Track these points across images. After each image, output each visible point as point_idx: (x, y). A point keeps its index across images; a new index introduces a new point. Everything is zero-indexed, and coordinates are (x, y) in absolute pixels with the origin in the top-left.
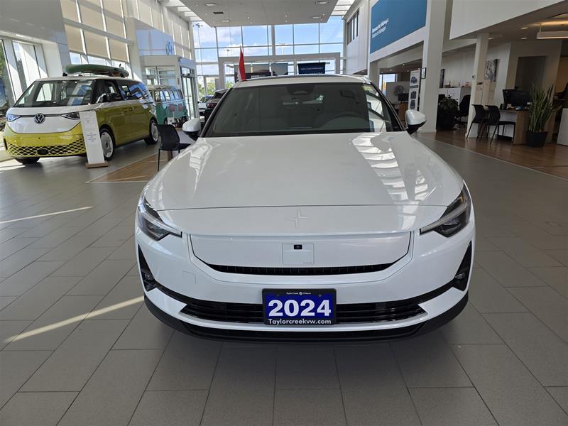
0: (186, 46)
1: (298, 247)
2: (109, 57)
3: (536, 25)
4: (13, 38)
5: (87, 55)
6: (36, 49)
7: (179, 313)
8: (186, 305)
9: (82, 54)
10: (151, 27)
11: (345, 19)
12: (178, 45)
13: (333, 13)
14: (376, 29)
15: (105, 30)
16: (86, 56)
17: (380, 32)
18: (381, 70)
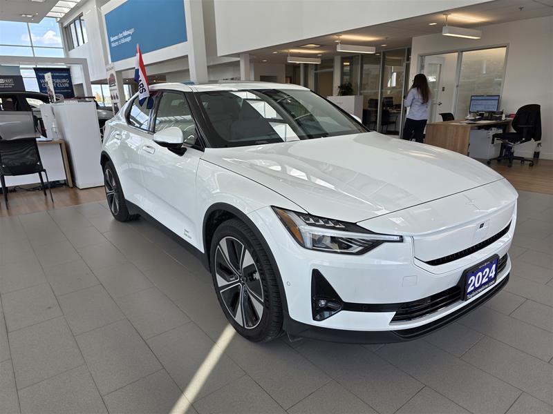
1: (482, 226)
3: (286, 51)
7: (390, 324)
8: (395, 313)
11: (61, 22)
13: (50, 14)
14: (116, 38)
17: (123, 41)
18: (125, 80)
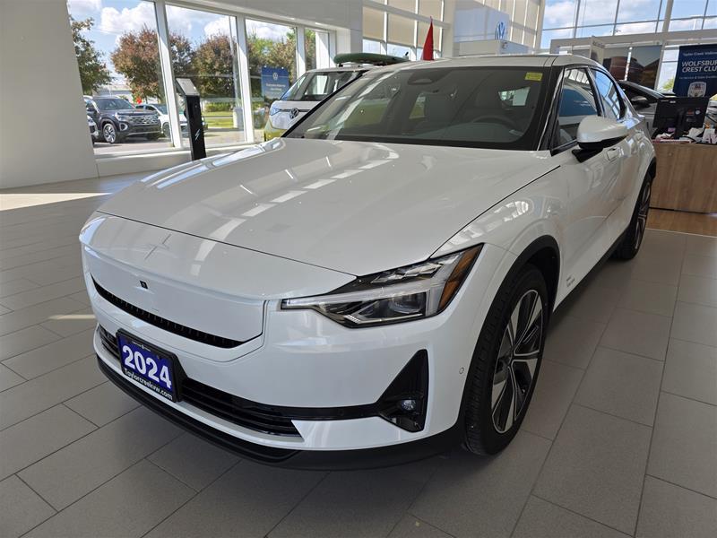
0: (532, 27)
2: (415, 45)
4: (306, 26)
5: (388, 42)
6: (331, 36)
9: (382, 42)
10: (482, 5)
12: (518, 26)
15: (416, 12)
16: (384, 44)
